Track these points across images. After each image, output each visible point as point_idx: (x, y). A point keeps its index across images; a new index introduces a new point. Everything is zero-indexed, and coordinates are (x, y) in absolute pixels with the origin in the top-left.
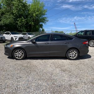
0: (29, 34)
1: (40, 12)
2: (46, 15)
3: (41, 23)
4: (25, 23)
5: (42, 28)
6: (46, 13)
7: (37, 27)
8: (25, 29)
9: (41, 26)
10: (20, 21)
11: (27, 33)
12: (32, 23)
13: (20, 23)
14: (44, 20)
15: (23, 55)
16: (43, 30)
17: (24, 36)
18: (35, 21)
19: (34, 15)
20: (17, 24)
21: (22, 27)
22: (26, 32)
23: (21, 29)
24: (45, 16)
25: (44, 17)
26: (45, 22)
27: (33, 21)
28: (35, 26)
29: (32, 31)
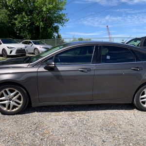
0: (35, 43)
1: (54, 4)
2: (65, 9)
3: (56, 24)
4: (29, 23)
5: (57, 32)
6: (64, 7)
7: (49, 30)
8: (28, 34)
9: (56, 29)
10: (19, 20)
11: (31, 41)
12: (40, 24)
13: (20, 22)
14: (61, 18)
15: (21, 102)
16: (59, 37)
17: (26, 47)
18: (46, 20)
19: (44, 9)
20: (14, 24)
21: (24, 30)
22: (31, 39)
23: (21, 34)
24: (63, 12)
25: (61, 13)
26: (63, 22)
27: (42, 21)
28: (45, 29)
29: (40, 37)
